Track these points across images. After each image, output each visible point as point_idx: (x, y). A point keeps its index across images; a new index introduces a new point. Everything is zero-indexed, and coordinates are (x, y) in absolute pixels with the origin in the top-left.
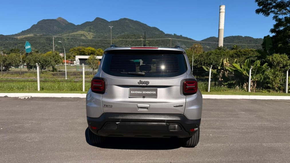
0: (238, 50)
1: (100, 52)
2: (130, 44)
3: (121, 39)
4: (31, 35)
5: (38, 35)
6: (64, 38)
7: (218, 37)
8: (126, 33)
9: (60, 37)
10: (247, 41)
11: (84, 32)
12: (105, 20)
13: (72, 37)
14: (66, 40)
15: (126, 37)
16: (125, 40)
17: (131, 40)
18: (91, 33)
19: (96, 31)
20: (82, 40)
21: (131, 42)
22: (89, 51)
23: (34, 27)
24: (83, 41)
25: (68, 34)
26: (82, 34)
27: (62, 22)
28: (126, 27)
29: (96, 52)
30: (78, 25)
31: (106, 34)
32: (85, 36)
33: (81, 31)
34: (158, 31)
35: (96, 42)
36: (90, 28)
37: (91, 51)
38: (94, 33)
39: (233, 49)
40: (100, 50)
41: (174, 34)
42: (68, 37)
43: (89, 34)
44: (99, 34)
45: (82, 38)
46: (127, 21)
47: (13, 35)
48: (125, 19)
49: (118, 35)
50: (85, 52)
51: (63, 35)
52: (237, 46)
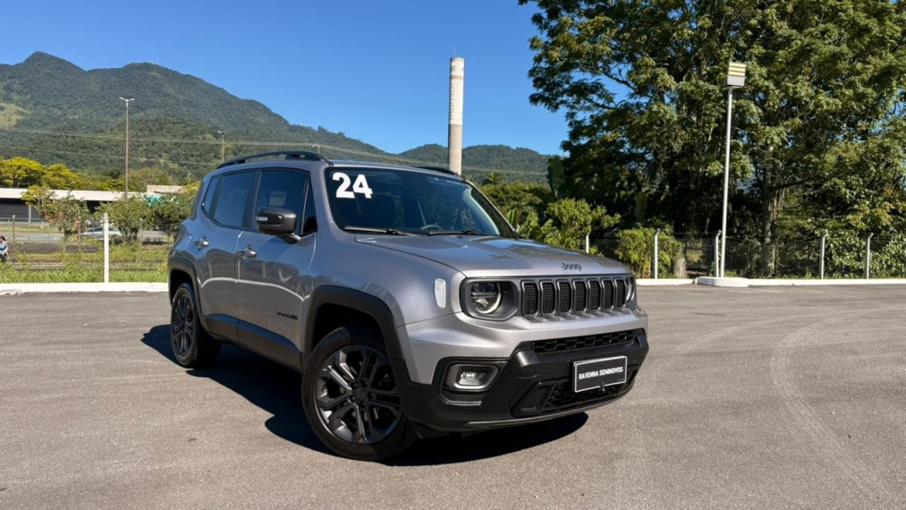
0: (498, 187)
1: (60, 176)
2: (166, 152)
7: (447, 146)
8: (152, 113)
10: (523, 161)
12: (68, 63)
15: (151, 126)
18: (11, 107)
19: (32, 98)
22: (19, 171)
28: (150, 94)
29: (44, 177)
31: (75, 114)
34: (266, 116)
36: (8, 89)
37: (26, 171)
38: (24, 107)
39: (486, 182)
40: (59, 169)
41: (320, 128)
43: (2, 109)
44: (44, 112)
46: (155, 74)
48: (147, 66)
50: (4, 175)
52: (496, 175)
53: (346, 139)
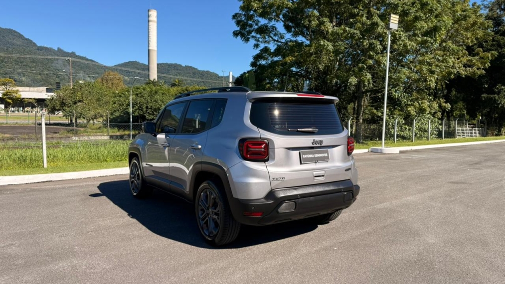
34: (20, 39)
39: (173, 85)
41: (58, 48)
52: (179, 81)
53: (77, 56)
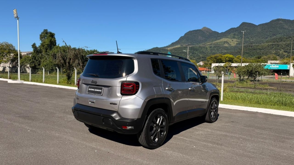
2: (282, 49)
3: (270, 44)
4: (179, 46)
5: (184, 45)
6: (207, 47)
8: (279, 36)
9: (203, 46)
11: (228, 39)
13: (215, 45)
14: (208, 48)
15: (278, 40)
16: (276, 43)
17: (284, 43)
18: (235, 40)
19: (241, 36)
20: (225, 47)
21: (284, 46)
22: (227, 58)
23: (181, 38)
24: (226, 49)
25: (211, 43)
26: (226, 41)
27: (206, 31)
28: (278, 29)
29: (234, 59)
30: (222, 33)
31: (253, 39)
32: (229, 43)
33: (225, 38)
35: (240, 48)
36: (235, 35)
37: (229, 58)
38: (238, 39)
40: (239, 57)
42: (210, 46)
43: (232, 41)
45: (225, 45)
47: (165, 47)
49: (267, 39)
50: (222, 60)
51: (206, 43)
